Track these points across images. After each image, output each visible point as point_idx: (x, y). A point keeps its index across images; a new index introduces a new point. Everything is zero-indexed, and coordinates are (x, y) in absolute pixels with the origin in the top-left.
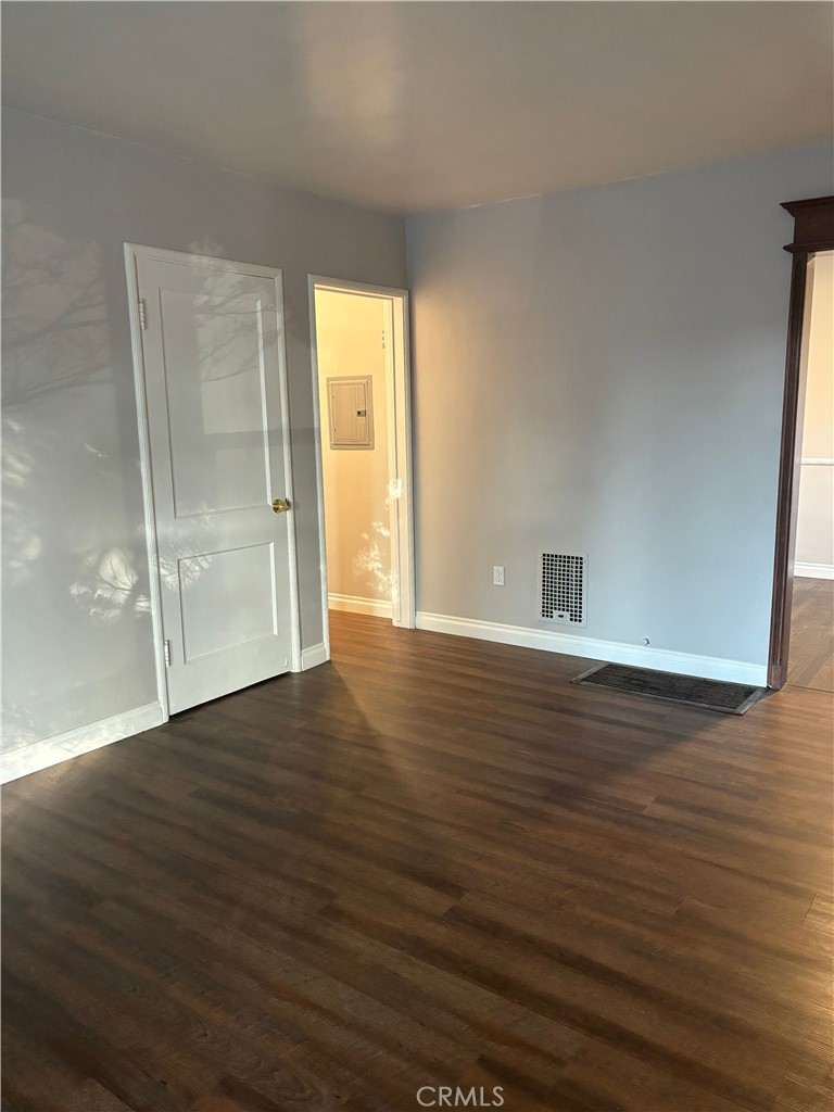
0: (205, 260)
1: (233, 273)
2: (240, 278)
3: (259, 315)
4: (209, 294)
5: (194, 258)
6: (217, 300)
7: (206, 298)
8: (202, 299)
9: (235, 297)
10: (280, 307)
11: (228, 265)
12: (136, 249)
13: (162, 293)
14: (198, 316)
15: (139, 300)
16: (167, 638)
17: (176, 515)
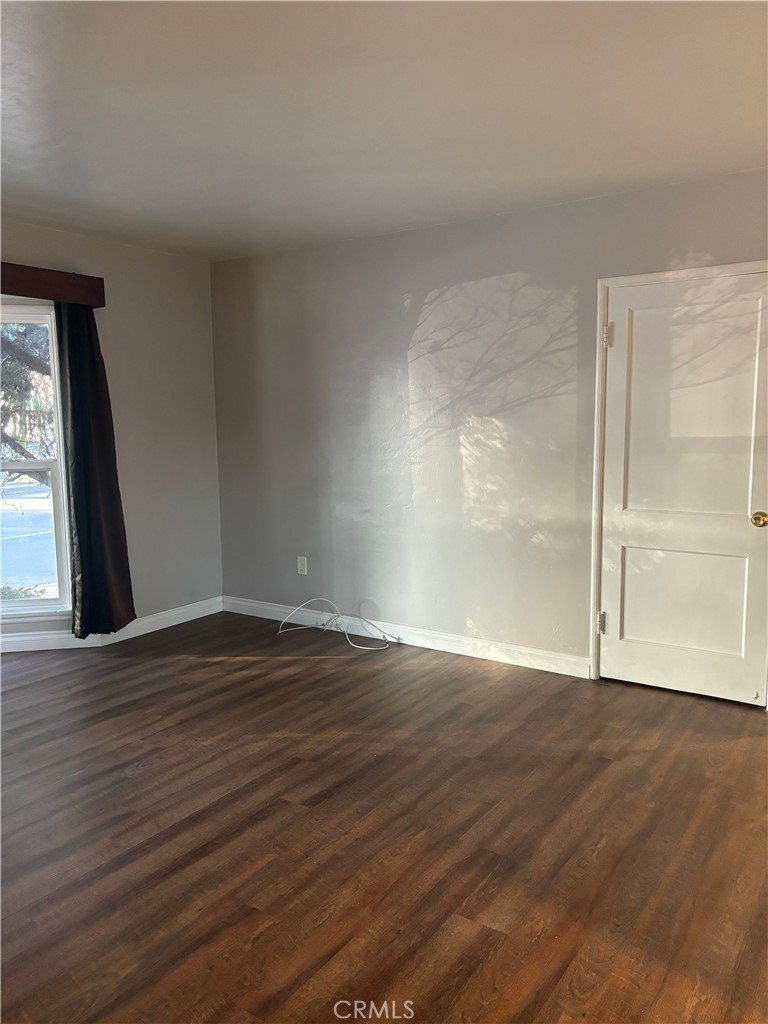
0: (683, 274)
1: (723, 278)
2: (735, 280)
3: (759, 314)
5: (669, 275)
6: (700, 309)
7: (687, 309)
8: (682, 310)
9: (725, 302)
11: (716, 271)
12: (609, 282)
13: (635, 313)
14: (675, 328)
15: (605, 324)
16: (603, 610)
17: (625, 507)
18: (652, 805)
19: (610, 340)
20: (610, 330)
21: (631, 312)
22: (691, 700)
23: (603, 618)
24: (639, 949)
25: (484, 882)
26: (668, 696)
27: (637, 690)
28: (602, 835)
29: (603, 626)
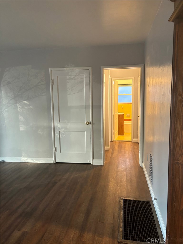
0: (68, 69)
1: (76, 70)
2: (79, 71)
3: (84, 79)
4: (70, 76)
5: (65, 69)
6: (72, 77)
7: (70, 77)
8: (69, 77)
9: (77, 75)
10: (90, 76)
11: (75, 68)
12: (52, 69)
13: (58, 77)
14: (67, 81)
15: (52, 79)
16: (56, 147)
17: (59, 122)
18: (66, 190)
19: (53, 83)
20: (53, 80)
21: (57, 77)
22: (76, 165)
23: (56, 148)
24: (61, 226)
25: (24, 220)
26: (71, 164)
27: (64, 164)
28: (54, 201)
29: (56, 150)
